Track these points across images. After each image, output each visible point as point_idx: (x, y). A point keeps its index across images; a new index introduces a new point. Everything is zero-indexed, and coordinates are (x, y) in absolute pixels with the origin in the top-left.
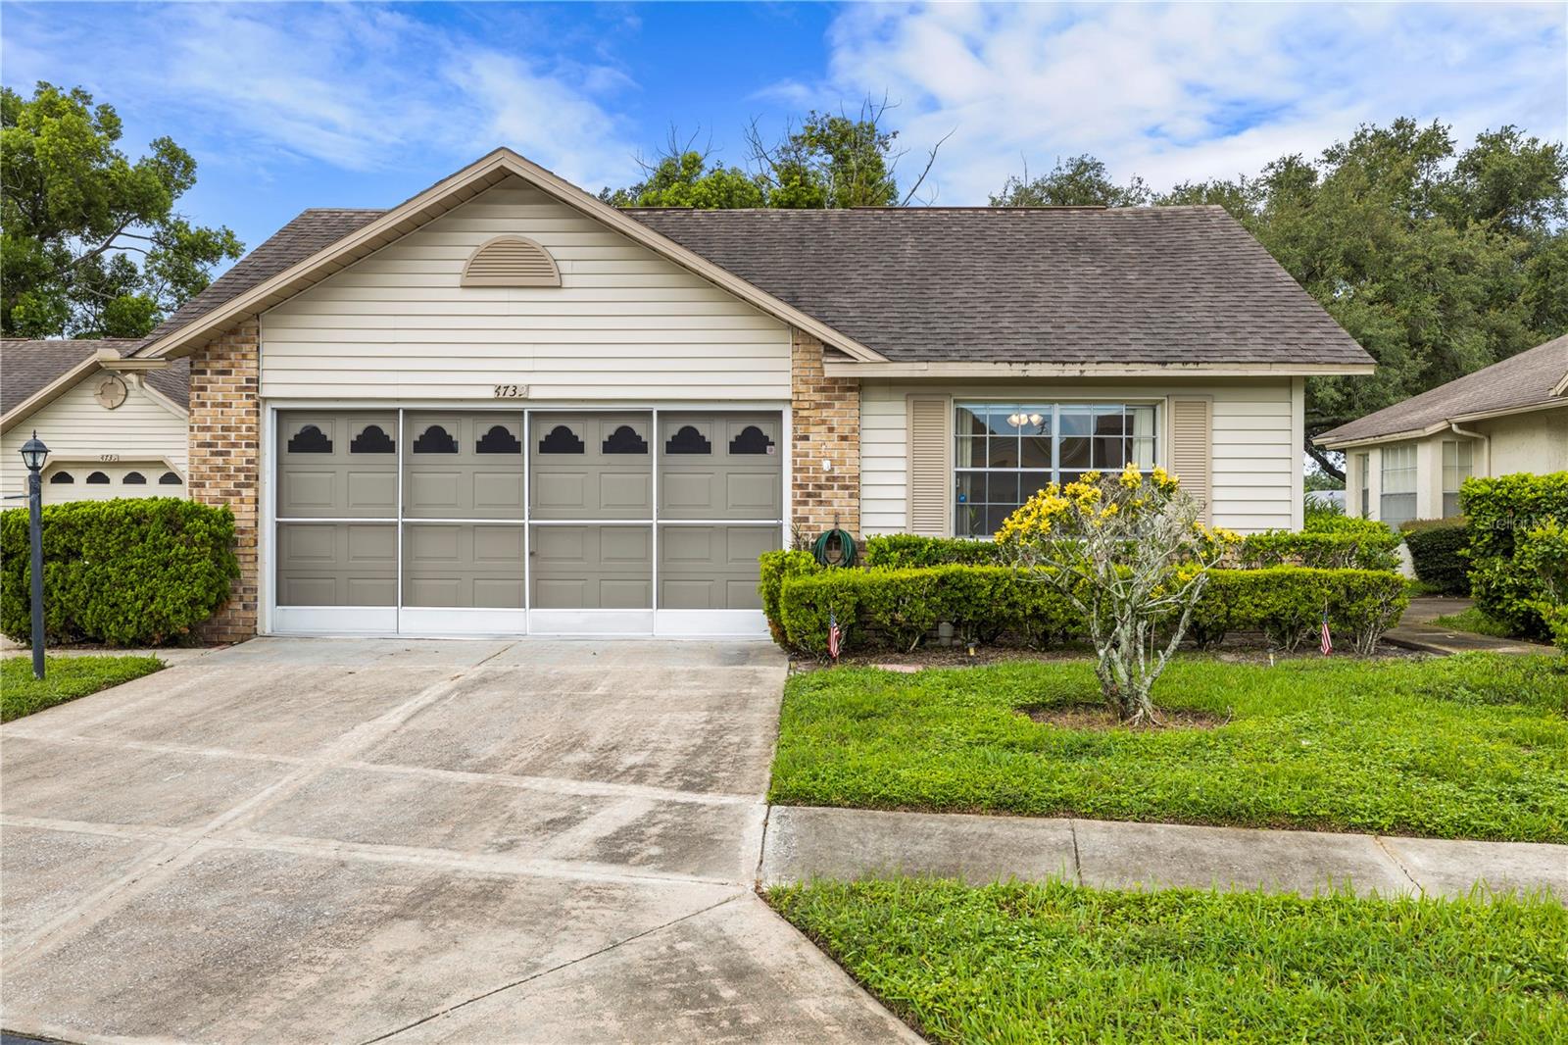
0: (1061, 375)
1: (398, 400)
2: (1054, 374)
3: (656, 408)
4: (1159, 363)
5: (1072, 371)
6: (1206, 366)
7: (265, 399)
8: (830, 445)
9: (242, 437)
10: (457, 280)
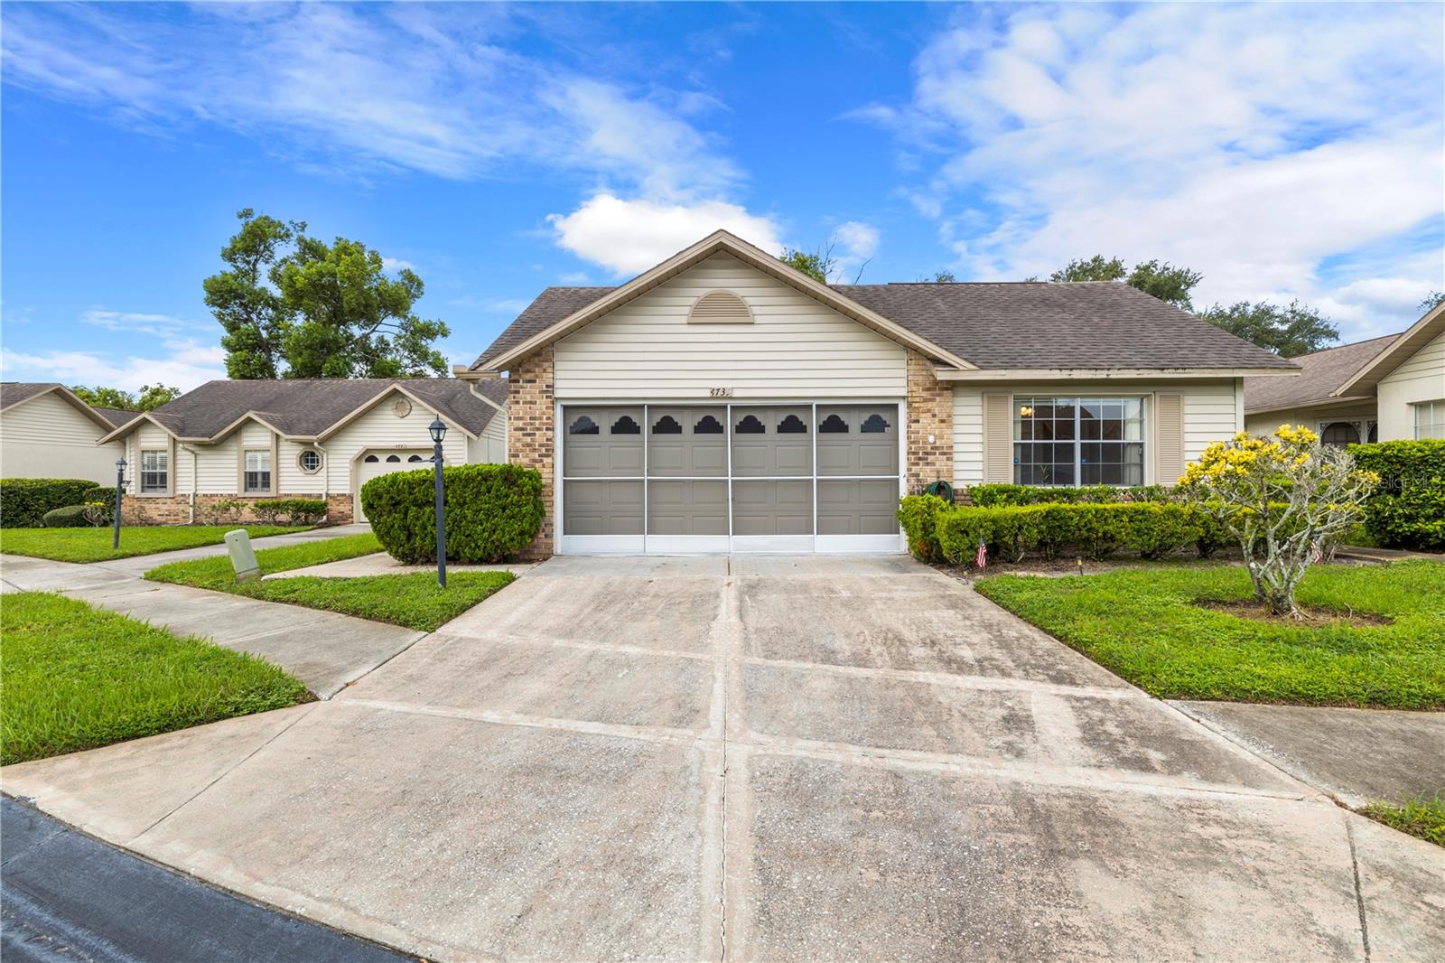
0: (1094, 377)
1: (645, 398)
2: (1090, 377)
3: (815, 403)
4: (1159, 369)
5: (1101, 375)
6: (1190, 370)
7: (557, 399)
8: (933, 426)
9: (544, 424)
10: (684, 320)
